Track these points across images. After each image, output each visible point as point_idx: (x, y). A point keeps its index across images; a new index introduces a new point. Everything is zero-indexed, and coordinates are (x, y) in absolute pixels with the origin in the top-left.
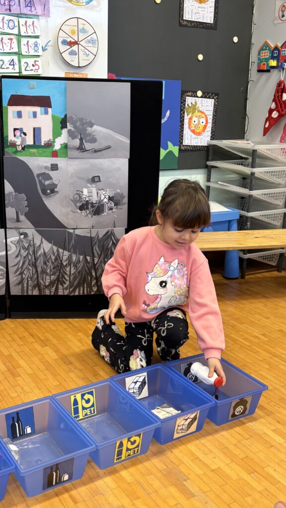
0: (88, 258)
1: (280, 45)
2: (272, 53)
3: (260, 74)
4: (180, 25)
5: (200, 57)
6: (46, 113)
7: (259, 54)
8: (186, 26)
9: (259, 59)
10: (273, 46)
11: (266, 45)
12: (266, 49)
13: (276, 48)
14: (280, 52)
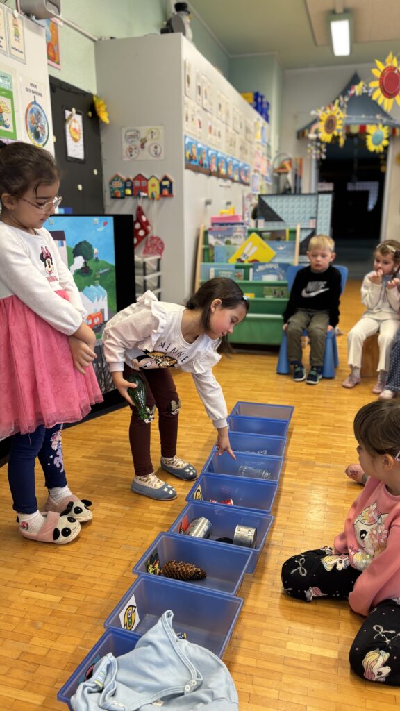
0: (99, 364)
1: (132, 178)
2: (125, 183)
3: (113, 200)
4: (67, 160)
5: (80, 187)
6: (62, 245)
7: (111, 183)
8: (69, 161)
9: (111, 188)
10: (124, 178)
11: (117, 178)
12: (118, 180)
13: (128, 180)
14: (132, 183)
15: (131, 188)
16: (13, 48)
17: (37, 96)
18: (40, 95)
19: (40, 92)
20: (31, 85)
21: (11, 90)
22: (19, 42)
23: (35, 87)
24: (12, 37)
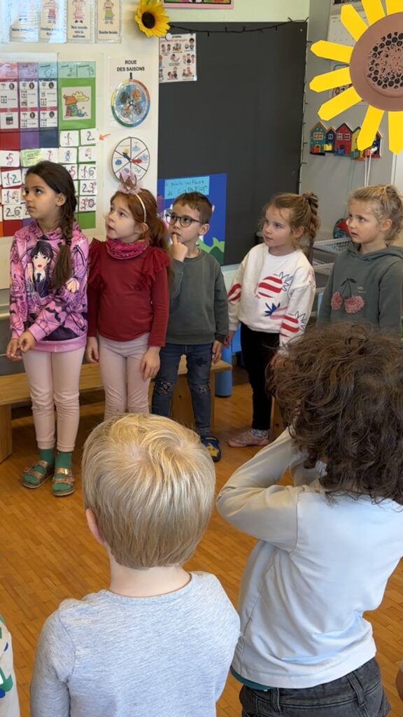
1: (335, 128)
2: (327, 136)
3: (313, 156)
7: (311, 134)
9: (312, 140)
10: (327, 128)
11: (319, 126)
12: (319, 131)
13: (331, 131)
14: (335, 136)
15: (333, 142)
16: (100, 32)
17: (133, 72)
18: (142, 69)
19: (141, 66)
20: (126, 62)
21: (93, 76)
22: (111, 23)
23: (135, 62)
24: (102, 21)
